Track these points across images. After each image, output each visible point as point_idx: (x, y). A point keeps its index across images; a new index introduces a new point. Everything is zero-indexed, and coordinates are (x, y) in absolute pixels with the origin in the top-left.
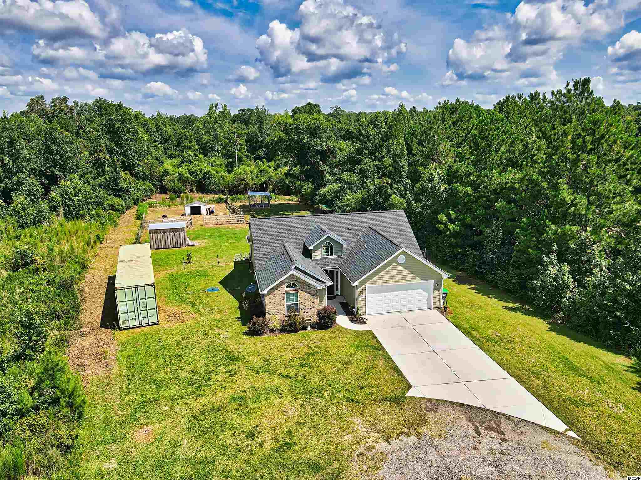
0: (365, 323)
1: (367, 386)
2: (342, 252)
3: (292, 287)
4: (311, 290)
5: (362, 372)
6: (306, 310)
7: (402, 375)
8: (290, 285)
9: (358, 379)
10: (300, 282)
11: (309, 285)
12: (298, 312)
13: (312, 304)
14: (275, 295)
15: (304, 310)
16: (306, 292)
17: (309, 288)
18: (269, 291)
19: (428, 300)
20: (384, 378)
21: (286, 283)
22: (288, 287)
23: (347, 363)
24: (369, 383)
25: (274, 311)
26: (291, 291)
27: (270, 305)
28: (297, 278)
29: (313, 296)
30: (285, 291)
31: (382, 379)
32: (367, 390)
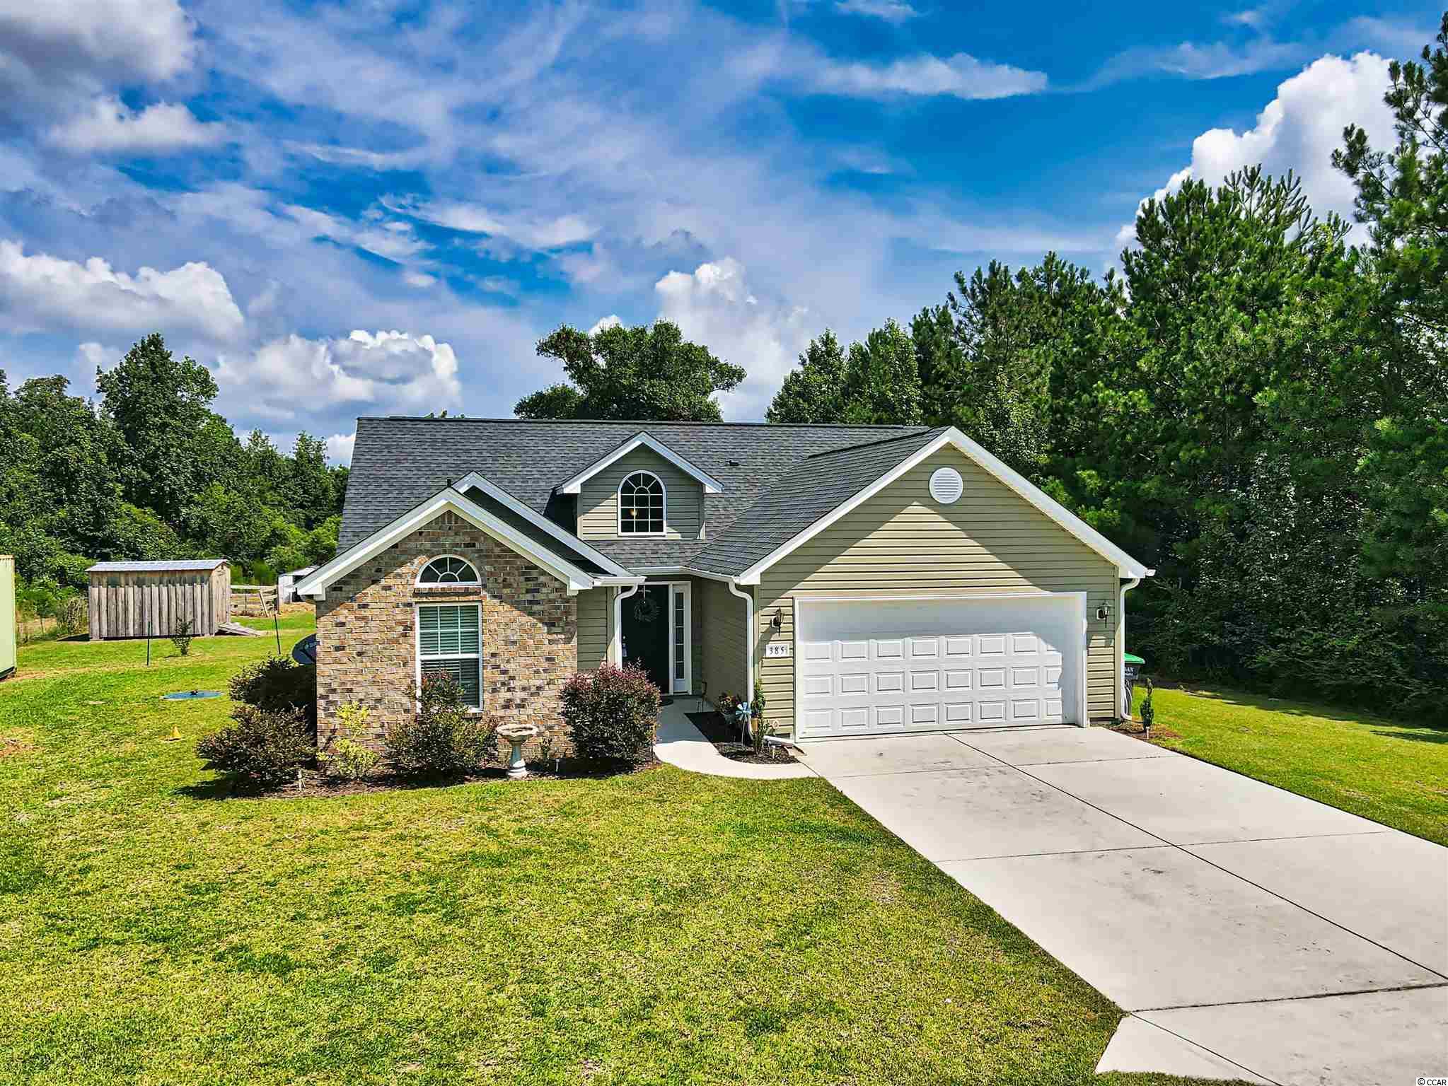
0: (793, 760)
1: (797, 1012)
2: (700, 519)
3: (453, 579)
4: (539, 597)
5: (770, 934)
6: (519, 695)
7: (1030, 945)
8: (440, 564)
9: (740, 972)
10: (484, 556)
11: (530, 569)
12: (477, 704)
13: (546, 665)
14: (363, 612)
15: (504, 695)
16: (516, 604)
17: (531, 585)
18: (336, 587)
19: (1066, 682)
20: (915, 966)
21: (420, 553)
22: (428, 576)
23: (681, 894)
24: (811, 994)
25: (360, 692)
26: (443, 593)
27: (337, 661)
28: (474, 536)
29: (551, 625)
30: (417, 594)
31: (904, 974)
32: (798, 1036)
